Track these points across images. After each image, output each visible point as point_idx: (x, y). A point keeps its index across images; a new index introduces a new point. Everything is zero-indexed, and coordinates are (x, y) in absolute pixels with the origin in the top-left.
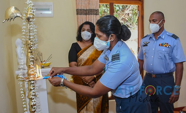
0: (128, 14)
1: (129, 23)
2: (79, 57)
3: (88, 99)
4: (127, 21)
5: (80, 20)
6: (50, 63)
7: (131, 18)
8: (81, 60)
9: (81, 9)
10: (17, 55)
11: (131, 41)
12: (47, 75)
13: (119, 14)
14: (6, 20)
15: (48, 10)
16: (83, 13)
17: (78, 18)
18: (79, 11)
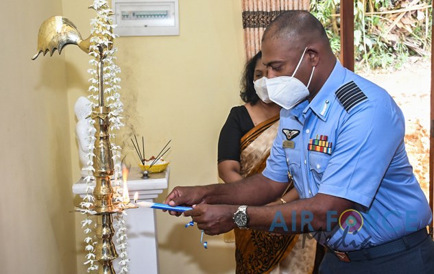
0: (415, 14)
1: (415, 43)
2: (245, 147)
3: (263, 267)
4: (410, 36)
5: (252, 41)
6: (167, 165)
7: (423, 25)
8: (250, 155)
9: (256, 10)
10: (77, 141)
11: (421, 97)
12: (156, 196)
13: (384, 15)
14: (42, 53)
15: (165, 15)
16: (260, 22)
17: (248, 36)
18: (251, 17)
